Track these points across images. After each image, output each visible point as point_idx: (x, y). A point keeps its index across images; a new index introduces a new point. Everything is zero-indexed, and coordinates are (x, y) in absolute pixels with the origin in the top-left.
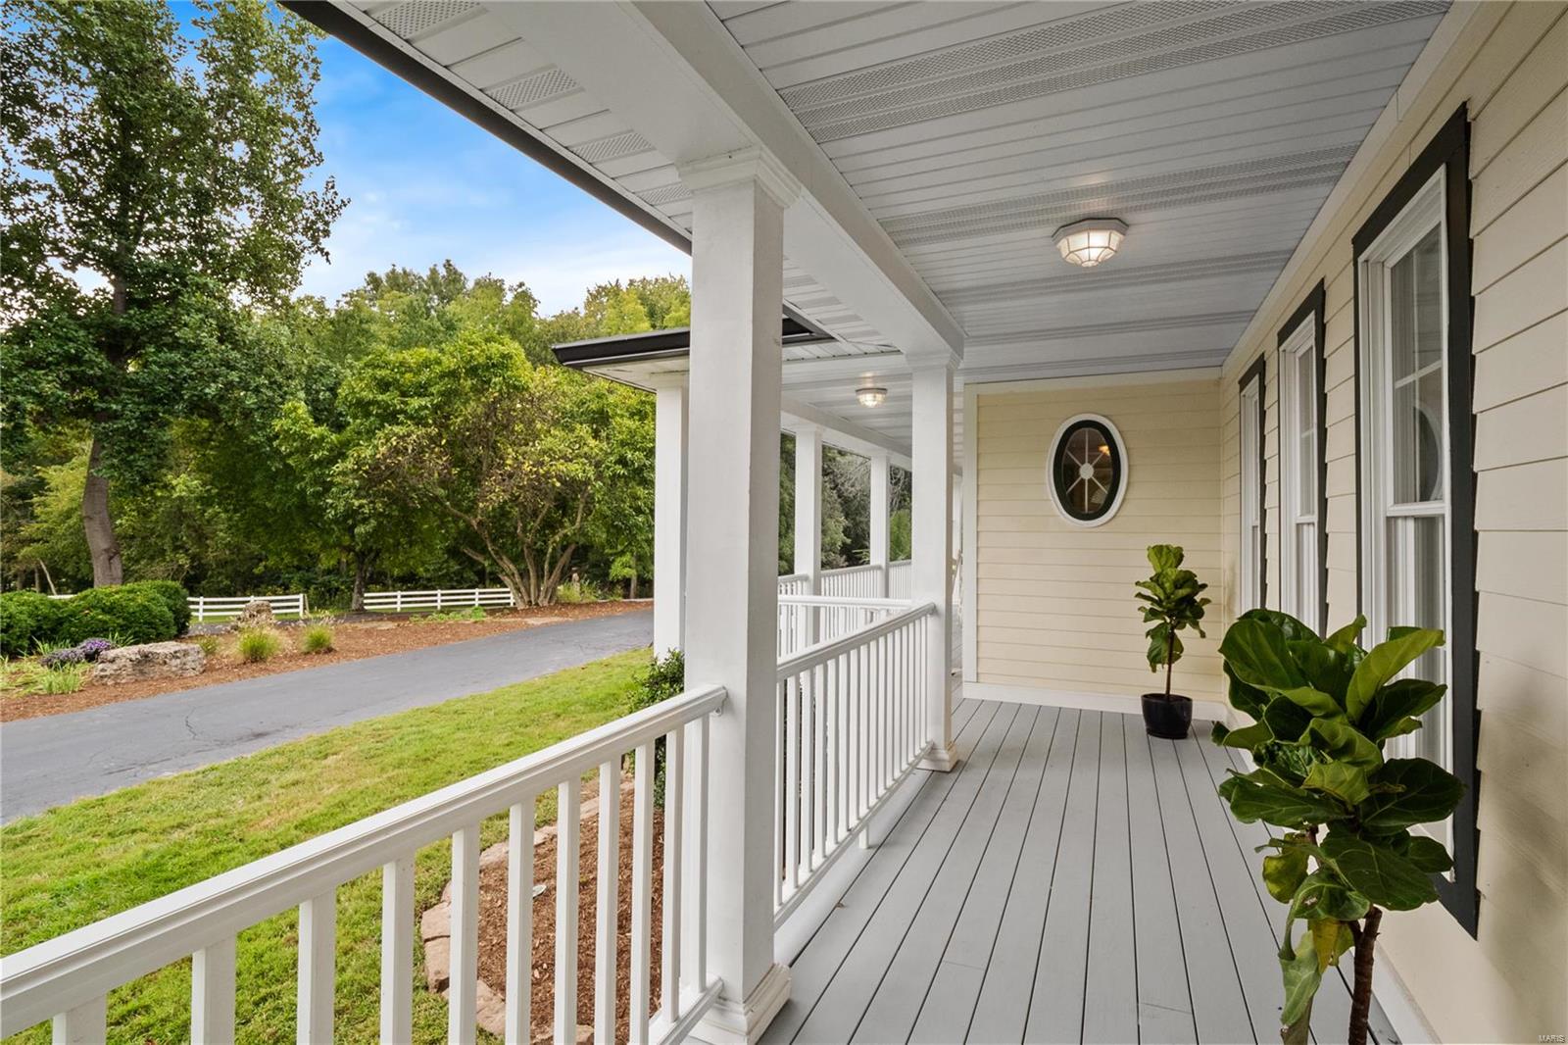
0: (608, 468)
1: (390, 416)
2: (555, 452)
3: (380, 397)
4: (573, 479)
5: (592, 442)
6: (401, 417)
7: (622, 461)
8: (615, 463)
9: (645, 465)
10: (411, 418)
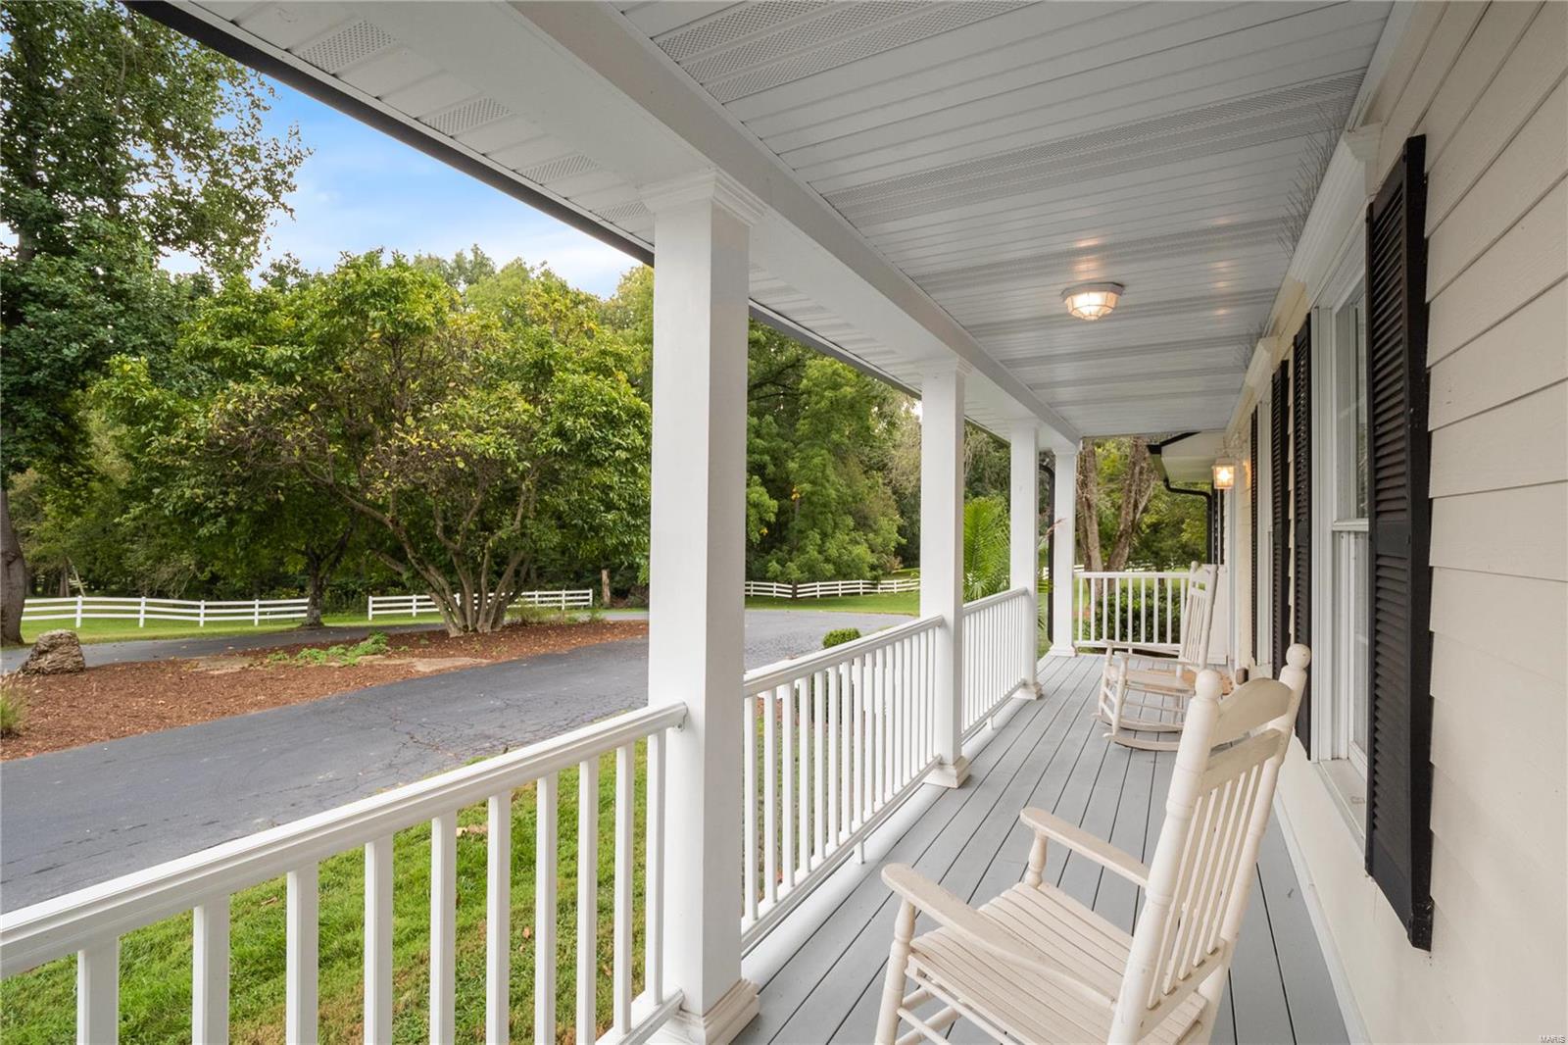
0: (542, 441)
1: (239, 370)
2: (463, 419)
3: (223, 344)
4: (483, 456)
5: (521, 405)
6: (254, 373)
7: (561, 433)
8: (553, 436)
9: (592, 437)
10: (268, 372)
